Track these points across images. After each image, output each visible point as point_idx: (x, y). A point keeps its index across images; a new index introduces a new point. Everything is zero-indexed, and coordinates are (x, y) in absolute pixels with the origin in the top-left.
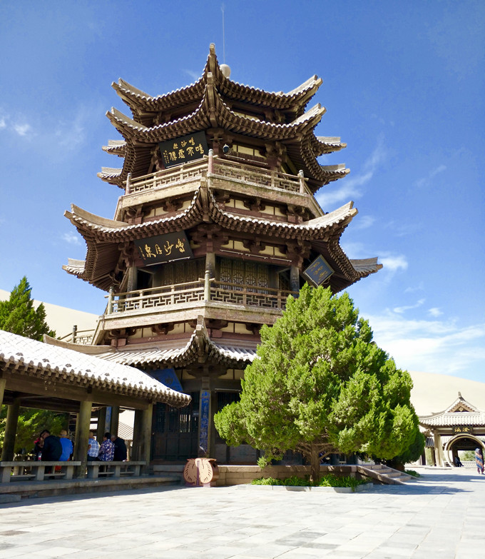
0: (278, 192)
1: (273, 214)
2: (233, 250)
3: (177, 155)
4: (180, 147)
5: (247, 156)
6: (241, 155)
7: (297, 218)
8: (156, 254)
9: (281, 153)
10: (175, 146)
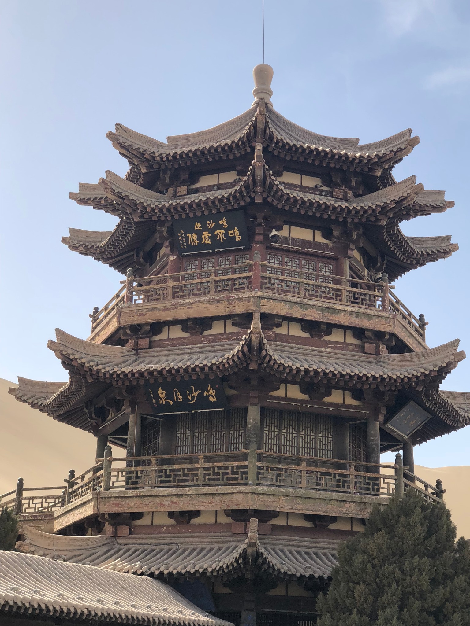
0: (351, 313)
1: (343, 341)
2: (286, 399)
3: (200, 238)
4: (205, 228)
5: (304, 243)
6: (295, 241)
7: (377, 347)
8: (173, 400)
9: (354, 237)
10: (198, 226)
